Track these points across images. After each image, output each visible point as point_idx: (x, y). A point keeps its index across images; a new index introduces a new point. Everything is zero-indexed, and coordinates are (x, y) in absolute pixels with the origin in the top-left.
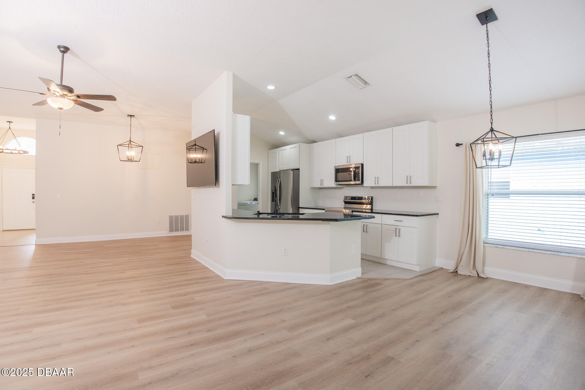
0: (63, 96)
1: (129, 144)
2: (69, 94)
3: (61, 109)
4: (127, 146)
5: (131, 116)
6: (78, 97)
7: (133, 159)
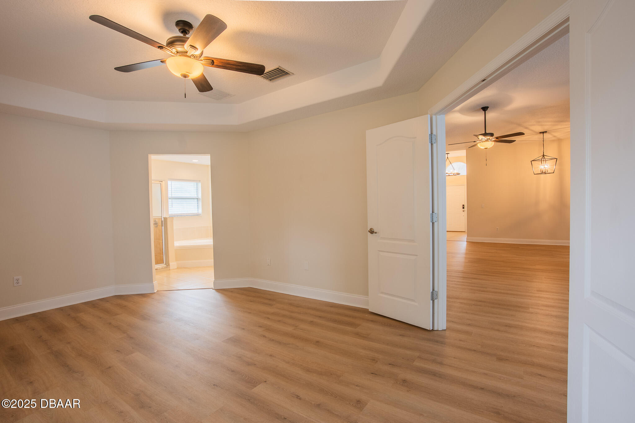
0: (487, 140)
1: (541, 159)
2: (491, 138)
3: (486, 149)
4: (541, 160)
5: (543, 133)
6: (497, 138)
7: (546, 171)
